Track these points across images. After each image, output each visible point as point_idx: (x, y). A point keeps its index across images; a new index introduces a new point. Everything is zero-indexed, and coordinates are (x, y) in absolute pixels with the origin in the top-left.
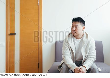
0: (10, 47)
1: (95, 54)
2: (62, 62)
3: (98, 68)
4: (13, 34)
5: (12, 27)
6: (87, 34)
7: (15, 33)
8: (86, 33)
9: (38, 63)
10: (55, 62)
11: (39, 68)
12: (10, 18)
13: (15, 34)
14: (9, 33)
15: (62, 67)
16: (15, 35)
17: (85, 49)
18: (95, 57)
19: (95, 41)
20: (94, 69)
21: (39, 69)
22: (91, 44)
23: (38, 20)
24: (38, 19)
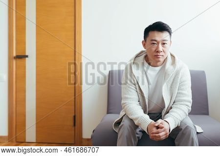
0: (16, 82)
1: (190, 98)
2: (122, 113)
3: (196, 126)
4: (22, 57)
5: (21, 42)
6: (174, 57)
7: (27, 54)
8: (171, 55)
9: (74, 115)
10: (108, 113)
11: (75, 125)
12: (16, 24)
13: (27, 56)
14: (14, 55)
15: (121, 124)
16: (27, 58)
17: (169, 87)
18: (190, 105)
19: (190, 71)
20: (187, 128)
21: (75, 129)
22: (181, 77)
23: (73, 28)
24: (73, 25)
